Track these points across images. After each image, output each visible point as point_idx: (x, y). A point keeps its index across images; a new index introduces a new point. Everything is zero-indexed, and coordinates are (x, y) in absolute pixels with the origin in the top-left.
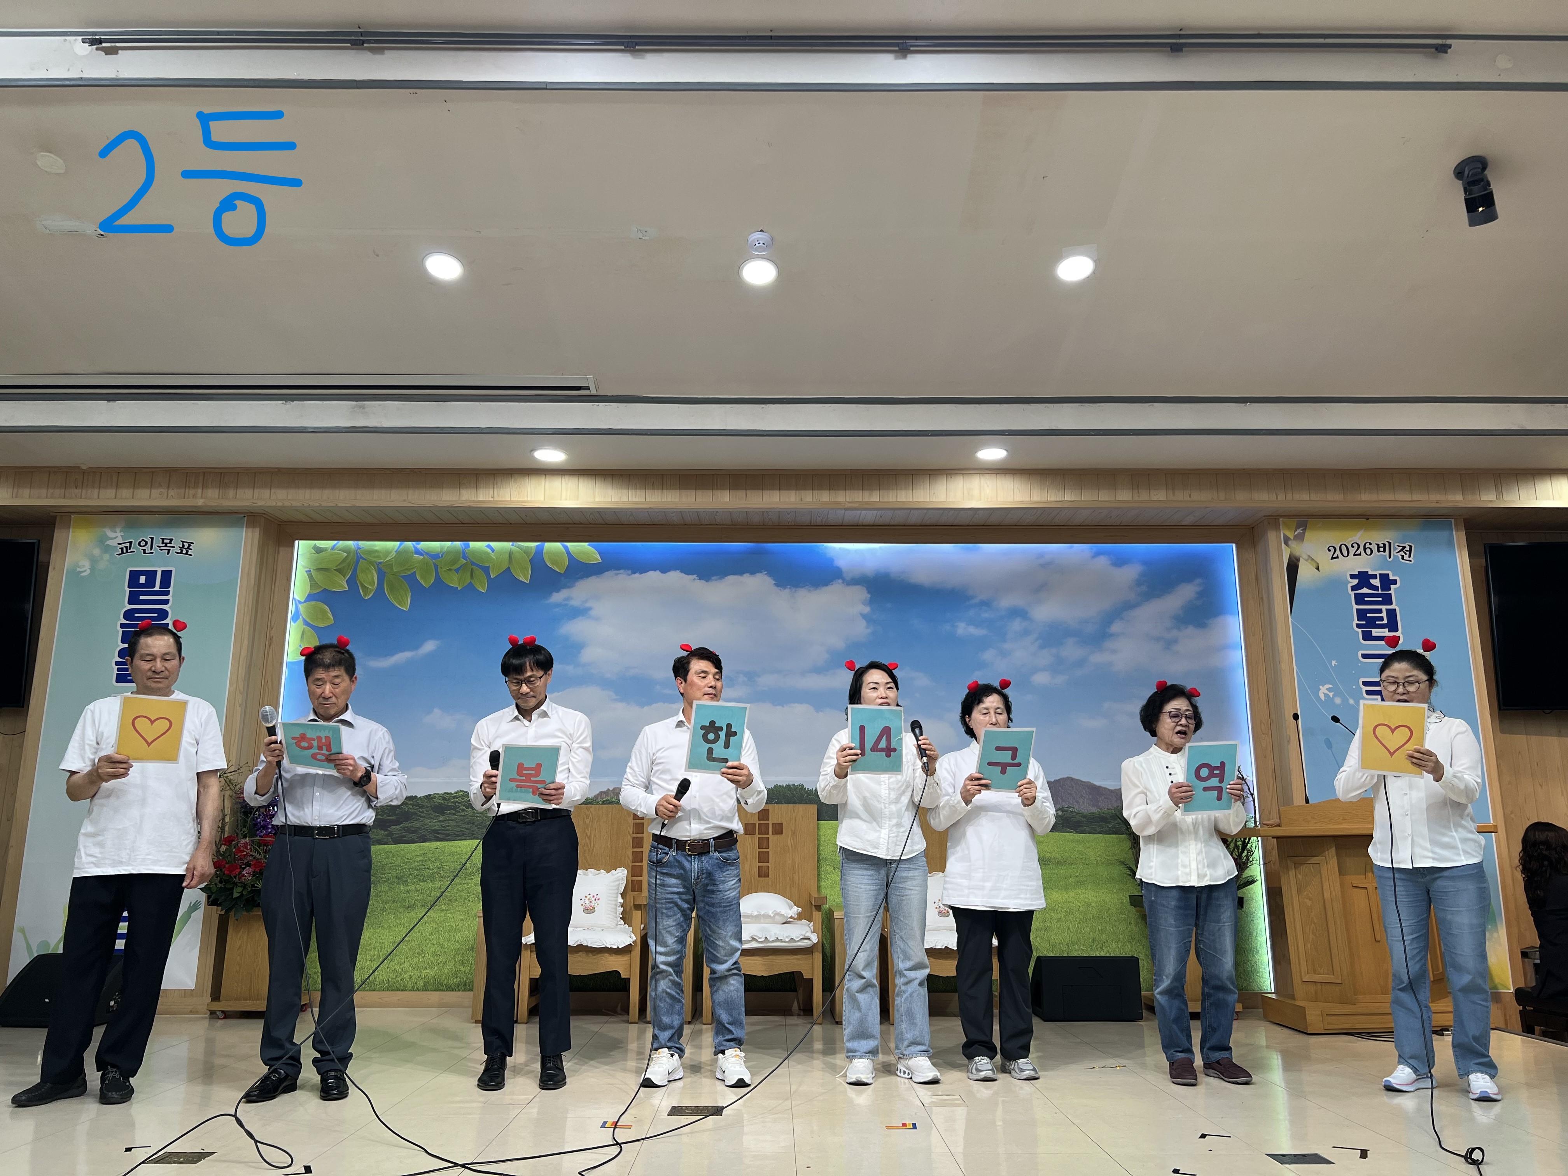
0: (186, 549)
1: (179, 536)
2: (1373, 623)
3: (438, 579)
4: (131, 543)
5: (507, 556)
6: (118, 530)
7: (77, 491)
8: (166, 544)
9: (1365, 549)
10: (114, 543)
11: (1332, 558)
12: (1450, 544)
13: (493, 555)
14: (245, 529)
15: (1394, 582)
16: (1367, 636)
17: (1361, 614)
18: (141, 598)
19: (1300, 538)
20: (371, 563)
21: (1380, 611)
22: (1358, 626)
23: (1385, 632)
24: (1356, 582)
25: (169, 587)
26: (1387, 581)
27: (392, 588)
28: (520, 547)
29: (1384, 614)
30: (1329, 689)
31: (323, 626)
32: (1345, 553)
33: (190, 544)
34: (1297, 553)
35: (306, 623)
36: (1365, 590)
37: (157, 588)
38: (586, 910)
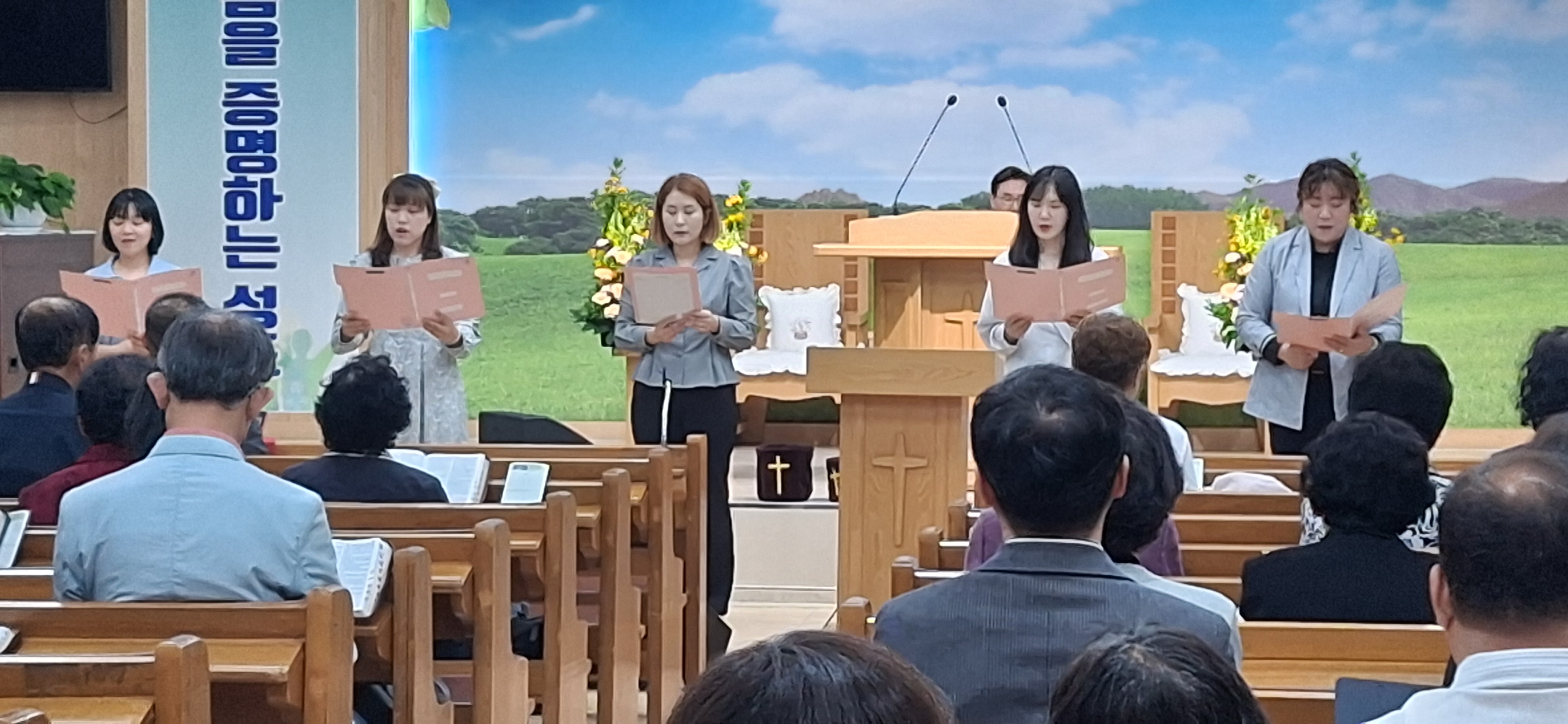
38: (797, 336)
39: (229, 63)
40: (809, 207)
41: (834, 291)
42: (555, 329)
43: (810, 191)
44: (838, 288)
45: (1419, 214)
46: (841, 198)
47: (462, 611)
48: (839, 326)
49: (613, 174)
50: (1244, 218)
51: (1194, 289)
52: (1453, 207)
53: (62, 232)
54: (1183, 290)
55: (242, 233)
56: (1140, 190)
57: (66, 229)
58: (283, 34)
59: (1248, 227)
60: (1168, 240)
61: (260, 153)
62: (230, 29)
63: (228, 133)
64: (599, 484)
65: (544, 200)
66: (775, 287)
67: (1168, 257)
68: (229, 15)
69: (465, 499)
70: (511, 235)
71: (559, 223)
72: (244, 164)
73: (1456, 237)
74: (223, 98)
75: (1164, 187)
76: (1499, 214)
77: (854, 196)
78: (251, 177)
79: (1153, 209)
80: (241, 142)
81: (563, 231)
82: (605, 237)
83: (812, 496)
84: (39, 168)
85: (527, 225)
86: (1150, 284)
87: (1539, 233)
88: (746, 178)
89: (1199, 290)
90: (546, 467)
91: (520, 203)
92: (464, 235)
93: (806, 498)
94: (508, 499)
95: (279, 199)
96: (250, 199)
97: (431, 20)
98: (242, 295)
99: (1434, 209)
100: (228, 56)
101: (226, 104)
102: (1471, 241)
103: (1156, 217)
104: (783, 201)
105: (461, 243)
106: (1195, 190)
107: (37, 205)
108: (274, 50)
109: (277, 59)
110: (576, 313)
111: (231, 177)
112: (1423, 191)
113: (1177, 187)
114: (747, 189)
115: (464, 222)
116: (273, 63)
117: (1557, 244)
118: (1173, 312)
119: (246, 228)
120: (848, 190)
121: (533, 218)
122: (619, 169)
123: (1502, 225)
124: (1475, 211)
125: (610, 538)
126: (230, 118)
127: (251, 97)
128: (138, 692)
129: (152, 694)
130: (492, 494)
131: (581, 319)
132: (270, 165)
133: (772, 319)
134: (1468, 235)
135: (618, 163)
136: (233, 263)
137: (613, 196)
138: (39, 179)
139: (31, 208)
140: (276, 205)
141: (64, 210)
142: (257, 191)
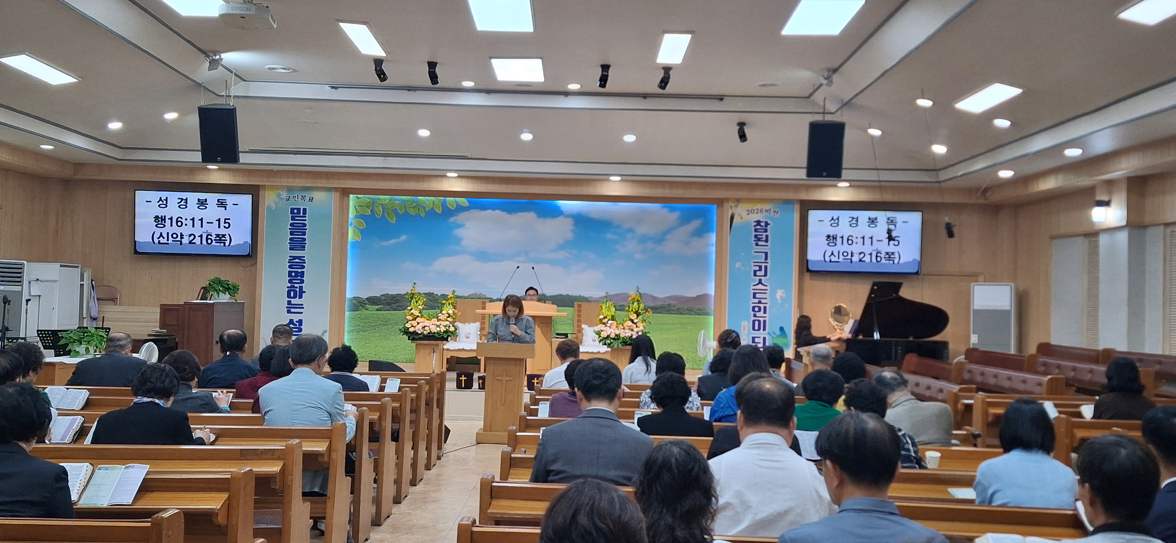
0: (311, 200)
1: (308, 195)
2: (759, 240)
3: (406, 211)
4: (290, 197)
5: (432, 202)
6: (284, 191)
7: (272, 179)
8: (303, 197)
9: (761, 211)
10: (283, 197)
11: (748, 214)
12: (793, 210)
13: (427, 202)
14: (333, 193)
15: (769, 224)
16: (757, 245)
17: (756, 236)
18: (296, 218)
19: (736, 206)
20: (379, 204)
21: (762, 235)
22: (754, 241)
23: (764, 243)
24: (755, 224)
25: (306, 214)
26: (767, 224)
27: (388, 215)
28: (438, 199)
29: (764, 237)
30: (740, 264)
31: (362, 228)
32: (753, 212)
33: (313, 198)
34: (734, 212)
35: (355, 227)
36: (758, 227)
37: (301, 214)
38: (467, 338)
39: (290, 250)
40: (471, 298)
41: (478, 324)
42: (390, 334)
43: (471, 293)
44: (479, 323)
45: (653, 305)
46: (480, 296)
47: (376, 428)
48: (479, 335)
49: (413, 287)
50: (605, 305)
51: (586, 326)
52: (663, 303)
53: (235, 301)
54: (583, 326)
55: (292, 303)
56: (571, 296)
57: (236, 300)
58: (308, 241)
59: (606, 308)
60: (579, 311)
61: (299, 278)
62: (290, 239)
63: (289, 271)
64: (417, 385)
65: (389, 294)
66: (460, 322)
67: (579, 316)
68: (291, 235)
69: (373, 390)
70: (378, 305)
71: (393, 301)
72: (294, 281)
73: (663, 312)
74: (288, 261)
75: (578, 295)
76: (676, 305)
77: (485, 295)
78: (296, 285)
79: (575, 301)
80: (293, 274)
81: (395, 304)
82: (410, 306)
83: (473, 388)
84: (229, 281)
85: (382, 302)
86: (573, 324)
87: (687, 312)
88: (454, 289)
89: (588, 326)
90: (400, 380)
91: (381, 295)
92: (363, 305)
93: (471, 388)
94: (387, 391)
95: (305, 292)
96: (295, 292)
97: (355, 238)
98: (291, 322)
99: (659, 304)
100: (290, 248)
101: (289, 262)
102: (667, 313)
103: (576, 304)
104: (463, 296)
105: (362, 307)
106: (587, 296)
107: (227, 293)
108: (305, 246)
109: (306, 249)
110: (400, 330)
111: (289, 285)
112: (654, 298)
113: (582, 295)
114: (454, 292)
115: (363, 301)
116: (305, 250)
117: (692, 315)
118: (580, 332)
119: (294, 301)
120: (483, 294)
121: (385, 300)
122: (416, 285)
123: (677, 309)
124: (669, 305)
125: (419, 403)
126: (290, 267)
127: (297, 260)
128: (279, 459)
129: (283, 460)
130: (382, 389)
131: (402, 332)
132: (302, 282)
133: (459, 332)
134: (668, 311)
135: (415, 284)
136: (289, 312)
137: (413, 294)
138: (228, 284)
139: (225, 294)
140: (303, 294)
141: (236, 294)
142: (298, 290)
